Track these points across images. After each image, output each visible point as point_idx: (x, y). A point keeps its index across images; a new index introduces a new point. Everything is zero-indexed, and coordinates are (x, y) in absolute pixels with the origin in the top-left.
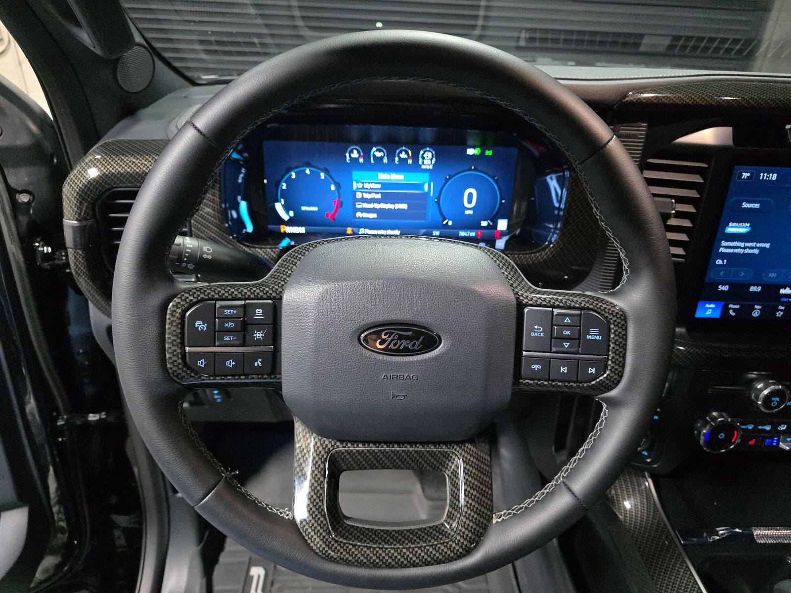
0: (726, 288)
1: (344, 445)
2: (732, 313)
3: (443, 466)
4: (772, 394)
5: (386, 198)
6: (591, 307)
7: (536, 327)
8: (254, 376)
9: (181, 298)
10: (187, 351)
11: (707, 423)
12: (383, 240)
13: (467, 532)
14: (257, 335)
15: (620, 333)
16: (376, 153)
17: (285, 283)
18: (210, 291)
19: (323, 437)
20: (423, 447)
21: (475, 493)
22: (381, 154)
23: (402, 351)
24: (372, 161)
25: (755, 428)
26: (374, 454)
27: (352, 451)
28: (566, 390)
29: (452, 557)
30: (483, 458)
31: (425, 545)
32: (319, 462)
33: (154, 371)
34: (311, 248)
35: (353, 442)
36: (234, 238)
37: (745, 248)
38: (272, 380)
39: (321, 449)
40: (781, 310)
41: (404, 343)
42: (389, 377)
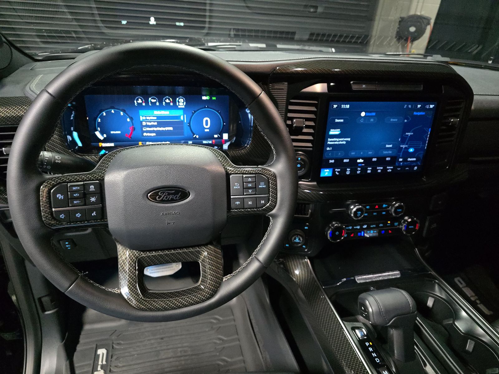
0: (333, 161)
1: (145, 253)
2: (337, 173)
3: (198, 258)
4: (358, 210)
5: (160, 124)
6: (260, 172)
7: (236, 184)
8: (92, 221)
9: (47, 183)
10: (53, 211)
11: (330, 227)
12: (157, 146)
13: (211, 287)
14: (92, 199)
15: (274, 183)
16: (151, 100)
17: (105, 171)
18: (63, 178)
19: (133, 250)
20: (187, 249)
21: (214, 268)
22: (155, 100)
23: (170, 201)
24: (150, 105)
25: (353, 228)
26: (161, 256)
27: (149, 256)
28: (252, 212)
29: (204, 299)
30: (217, 251)
31: (190, 296)
32: (132, 263)
33: (35, 222)
34: (118, 153)
35: (150, 251)
36: (71, 151)
37: (339, 141)
38: (103, 223)
39: (132, 256)
40: (359, 170)
41: (171, 197)
42: (165, 214)
